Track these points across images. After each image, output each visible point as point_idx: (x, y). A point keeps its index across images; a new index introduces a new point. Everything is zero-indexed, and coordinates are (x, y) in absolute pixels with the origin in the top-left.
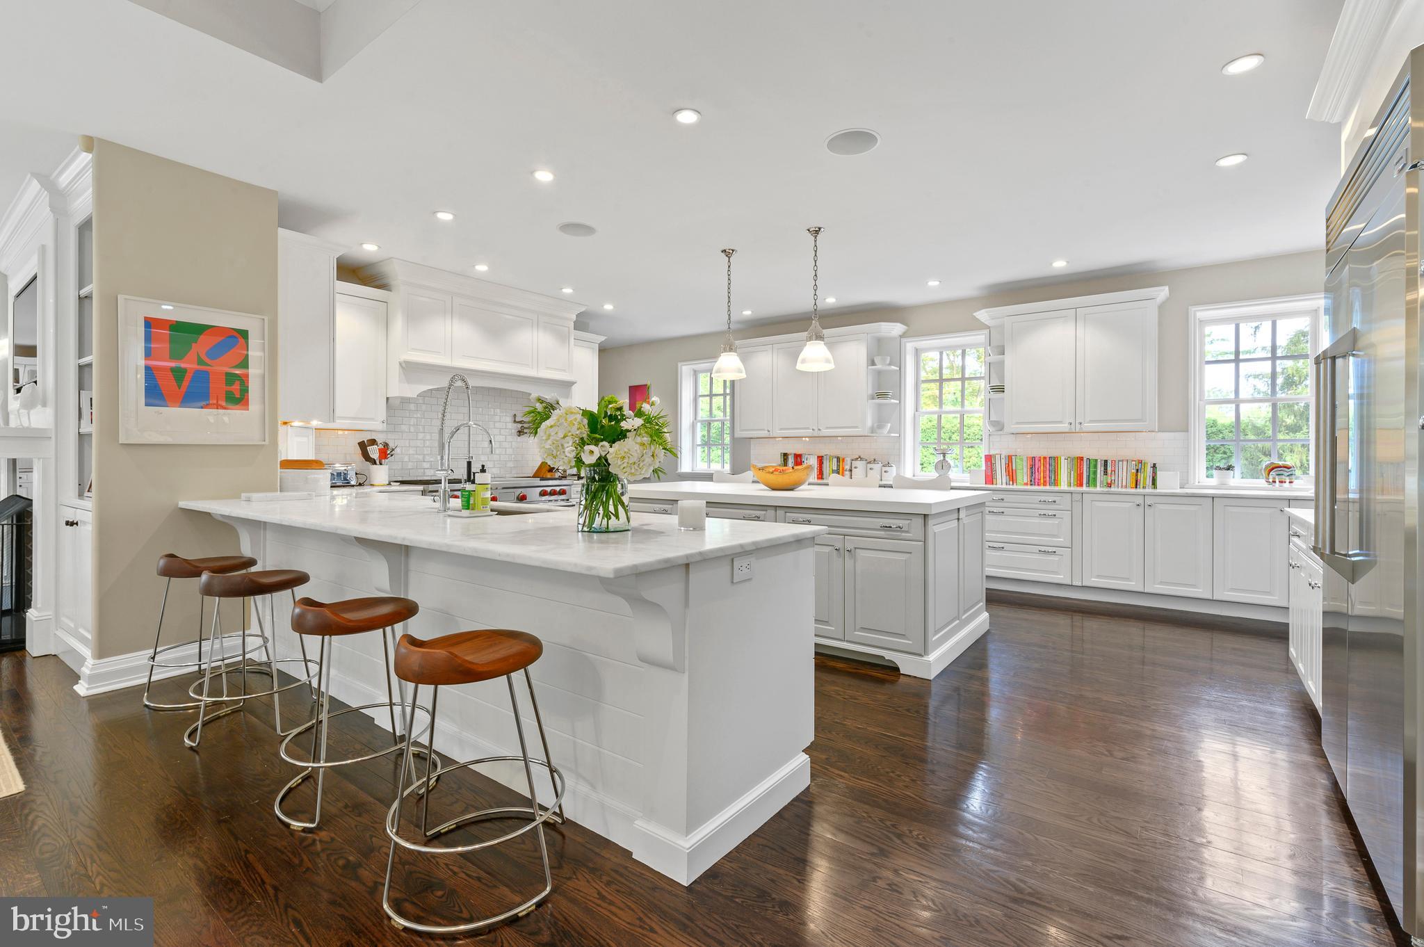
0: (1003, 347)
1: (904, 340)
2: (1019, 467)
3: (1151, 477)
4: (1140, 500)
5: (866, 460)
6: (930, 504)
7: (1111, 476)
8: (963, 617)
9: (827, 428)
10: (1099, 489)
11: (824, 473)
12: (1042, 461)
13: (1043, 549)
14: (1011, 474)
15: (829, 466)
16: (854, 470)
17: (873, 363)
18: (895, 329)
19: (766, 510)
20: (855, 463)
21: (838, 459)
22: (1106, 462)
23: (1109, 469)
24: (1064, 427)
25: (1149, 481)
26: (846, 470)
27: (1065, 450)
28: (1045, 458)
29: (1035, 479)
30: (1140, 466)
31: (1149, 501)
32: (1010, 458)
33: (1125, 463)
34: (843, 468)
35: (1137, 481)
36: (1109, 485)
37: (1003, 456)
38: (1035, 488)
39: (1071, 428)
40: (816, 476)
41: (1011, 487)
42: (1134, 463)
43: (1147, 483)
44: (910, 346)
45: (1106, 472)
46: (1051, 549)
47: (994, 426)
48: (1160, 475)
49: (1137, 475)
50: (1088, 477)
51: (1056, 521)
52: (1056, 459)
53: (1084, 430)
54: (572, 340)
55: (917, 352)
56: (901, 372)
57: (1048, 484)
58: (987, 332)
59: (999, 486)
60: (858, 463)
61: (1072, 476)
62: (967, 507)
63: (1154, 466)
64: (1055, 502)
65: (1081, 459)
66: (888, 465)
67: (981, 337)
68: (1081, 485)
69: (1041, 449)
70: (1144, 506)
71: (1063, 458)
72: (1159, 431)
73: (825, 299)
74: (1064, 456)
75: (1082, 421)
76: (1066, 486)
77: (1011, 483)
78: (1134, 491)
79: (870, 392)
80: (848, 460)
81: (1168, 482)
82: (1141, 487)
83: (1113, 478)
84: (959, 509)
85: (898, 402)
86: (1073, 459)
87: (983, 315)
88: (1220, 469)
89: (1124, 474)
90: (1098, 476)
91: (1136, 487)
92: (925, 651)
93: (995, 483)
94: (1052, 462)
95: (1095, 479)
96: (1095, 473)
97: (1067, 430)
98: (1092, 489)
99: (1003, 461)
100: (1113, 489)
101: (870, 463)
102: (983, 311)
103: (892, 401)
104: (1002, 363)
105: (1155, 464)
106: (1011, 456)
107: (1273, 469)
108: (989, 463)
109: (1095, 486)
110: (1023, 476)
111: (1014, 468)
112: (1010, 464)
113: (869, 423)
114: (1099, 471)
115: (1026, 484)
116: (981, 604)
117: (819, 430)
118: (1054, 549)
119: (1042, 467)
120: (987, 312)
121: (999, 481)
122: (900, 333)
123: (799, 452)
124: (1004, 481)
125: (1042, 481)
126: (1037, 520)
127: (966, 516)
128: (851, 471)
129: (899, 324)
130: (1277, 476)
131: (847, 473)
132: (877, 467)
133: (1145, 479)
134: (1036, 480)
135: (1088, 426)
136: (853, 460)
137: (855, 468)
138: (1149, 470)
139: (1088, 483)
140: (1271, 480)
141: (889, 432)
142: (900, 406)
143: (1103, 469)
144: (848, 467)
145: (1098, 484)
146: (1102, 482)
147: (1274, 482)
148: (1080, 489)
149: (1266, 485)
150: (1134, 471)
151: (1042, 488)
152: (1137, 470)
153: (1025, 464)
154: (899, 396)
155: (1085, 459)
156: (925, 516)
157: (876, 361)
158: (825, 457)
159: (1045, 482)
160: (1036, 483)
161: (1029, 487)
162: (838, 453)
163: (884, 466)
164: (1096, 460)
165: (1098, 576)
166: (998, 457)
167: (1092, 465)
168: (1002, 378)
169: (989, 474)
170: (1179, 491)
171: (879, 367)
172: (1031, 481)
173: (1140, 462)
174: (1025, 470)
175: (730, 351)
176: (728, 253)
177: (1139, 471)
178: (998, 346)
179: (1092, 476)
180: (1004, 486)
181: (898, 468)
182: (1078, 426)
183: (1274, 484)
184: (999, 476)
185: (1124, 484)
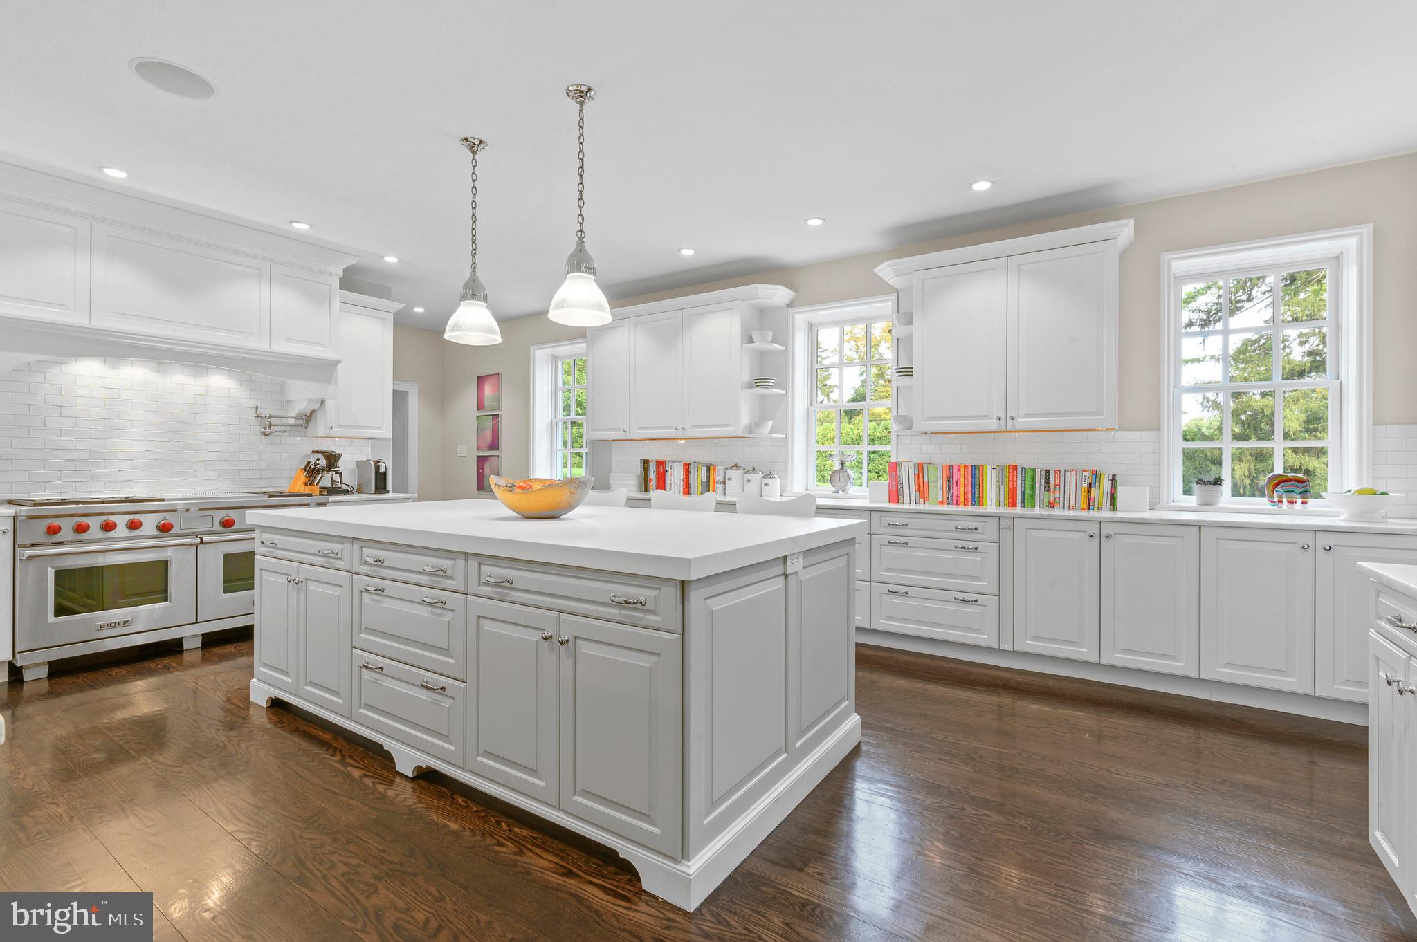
0: (912, 314)
1: (791, 310)
2: (932, 478)
3: (1109, 495)
4: (1094, 528)
5: (745, 469)
6: (689, 561)
7: (1054, 493)
8: (798, 745)
9: (694, 427)
10: (1037, 511)
11: (692, 486)
12: (962, 470)
13: (961, 596)
14: (921, 488)
15: (698, 478)
16: (727, 482)
17: (751, 341)
18: (778, 294)
19: (455, 559)
20: (730, 474)
21: (709, 467)
22: (1047, 472)
23: (1052, 482)
24: (991, 424)
25: (1106, 500)
26: (717, 483)
27: (992, 456)
28: (966, 467)
29: (952, 496)
30: (1094, 478)
31: (1107, 529)
32: (920, 467)
33: (1073, 474)
34: (714, 480)
35: (1089, 500)
36: (1052, 505)
37: (911, 465)
38: (953, 508)
39: (999, 425)
40: (682, 490)
41: (921, 507)
42: (1086, 474)
43: (1104, 503)
44: (800, 318)
45: (1047, 488)
46: (972, 597)
47: (900, 423)
48: (1121, 491)
49: (1089, 492)
50: (1024, 493)
51: (977, 557)
52: (981, 468)
53: (1018, 427)
54: (336, 305)
55: (812, 328)
56: (787, 353)
57: (970, 503)
58: (894, 297)
59: (906, 506)
60: (733, 474)
61: (1002, 492)
62: (806, 553)
63: (1114, 479)
64: (976, 529)
65: (1014, 468)
66: (770, 475)
67: (885, 305)
68: (1014, 504)
69: (960, 454)
70: (1101, 537)
71: (990, 467)
72: (1120, 430)
73: (679, 250)
74: (990, 464)
75: (1016, 416)
76: (994, 507)
77: (922, 500)
78: (1085, 514)
79: (747, 378)
80: (720, 469)
81: (1133, 505)
82: (1096, 508)
83: (1057, 495)
84: (785, 558)
85: (784, 392)
86: (1003, 468)
87: (886, 271)
88: (1204, 483)
89: (1072, 488)
90: (1037, 492)
91: (1089, 509)
92: (684, 853)
93: (900, 500)
94: (975, 473)
95: (1032, 497)
96: (1033, 488)
97: (995, 428)
98: (1027, 512)
99: (912, 471)
100: (1057, 512)
101: (746, 473)
102: (886, 263)
103: (775, 390)
104: (910, 338)
105: (1114, 476)
106: (923, 463)
107: (1279, 483)
108: (893, 473)
109: (1033, 506)
110: (937, 491)
111: (926, 480)
112: (921, 475)
113: (745, 419)
114: (1037, 485)
115: (941, 503)
116: (846, 703)
117: (683, 429)
118: (975, 597)
119: (962, 479)
120: (889, 266)
121: (906, 498)
122: (787, 301)
123: (661, 458)
124: (913, 499)
125: (962, 499)
126: (951, 556)
127: (803, 568)
128: (724, 483)
129: (781, 287)
130: (1285, 494)
131: (719, 486)
132: (756, 478)
133: (1100, 497)
134: (955, 497)
135: (1023, 422)
136: (727, 469)
137: (730, 479)
138: (1106, 485)
139: (1023, 501)
140: (1276, 500)
141: (771, 432)
142: (786, 399)
143: (1043, 482)
144: (720, 478)
145: (1037, 504)
146: (1041, 501)
147: (1280, 502)
148: (1011, 511)
149: (1269, 506)
150: (1086, 486)
151: (961, 509)
152: (1090, 484)
153: (940, 475)
154: (785, 383)
155: (1019, 469)
156: (683, 584)
157: (754, 339)
158: (692, 465)
159: (966, 499)
160: (955, 502)
161: (945, 508)
162: (707, 460)
163: (764, 477)
164: (1034, 470)
165: (1035, 638)
166: (905, 465)
167: (1028, 478)
168: (910, 359)
169: (894, 488)
170: (1148, 515)
171: (757, 345)
172: (948, 498)
173: (1095, 473)
174: (940, 483)
175: (473, 299)
176: (474, 146)
177: (1093, 485)
178: (906, 313)
179: (1028, 492)
180: (913, 506)
181: (783, 479)
182: (1009, 422)
183: (1280, 505)
184: (906, 492)
185: (1072, 503)
